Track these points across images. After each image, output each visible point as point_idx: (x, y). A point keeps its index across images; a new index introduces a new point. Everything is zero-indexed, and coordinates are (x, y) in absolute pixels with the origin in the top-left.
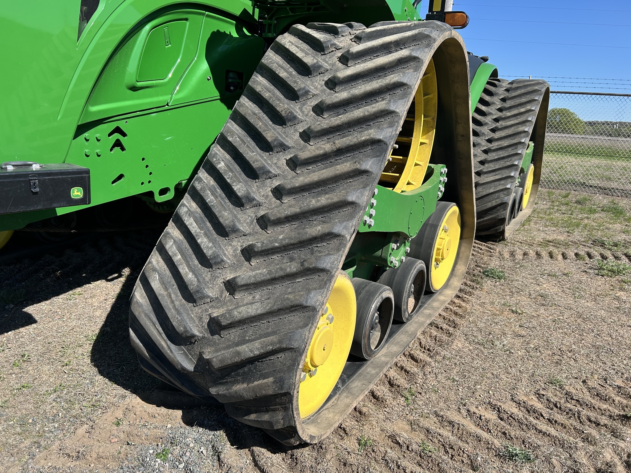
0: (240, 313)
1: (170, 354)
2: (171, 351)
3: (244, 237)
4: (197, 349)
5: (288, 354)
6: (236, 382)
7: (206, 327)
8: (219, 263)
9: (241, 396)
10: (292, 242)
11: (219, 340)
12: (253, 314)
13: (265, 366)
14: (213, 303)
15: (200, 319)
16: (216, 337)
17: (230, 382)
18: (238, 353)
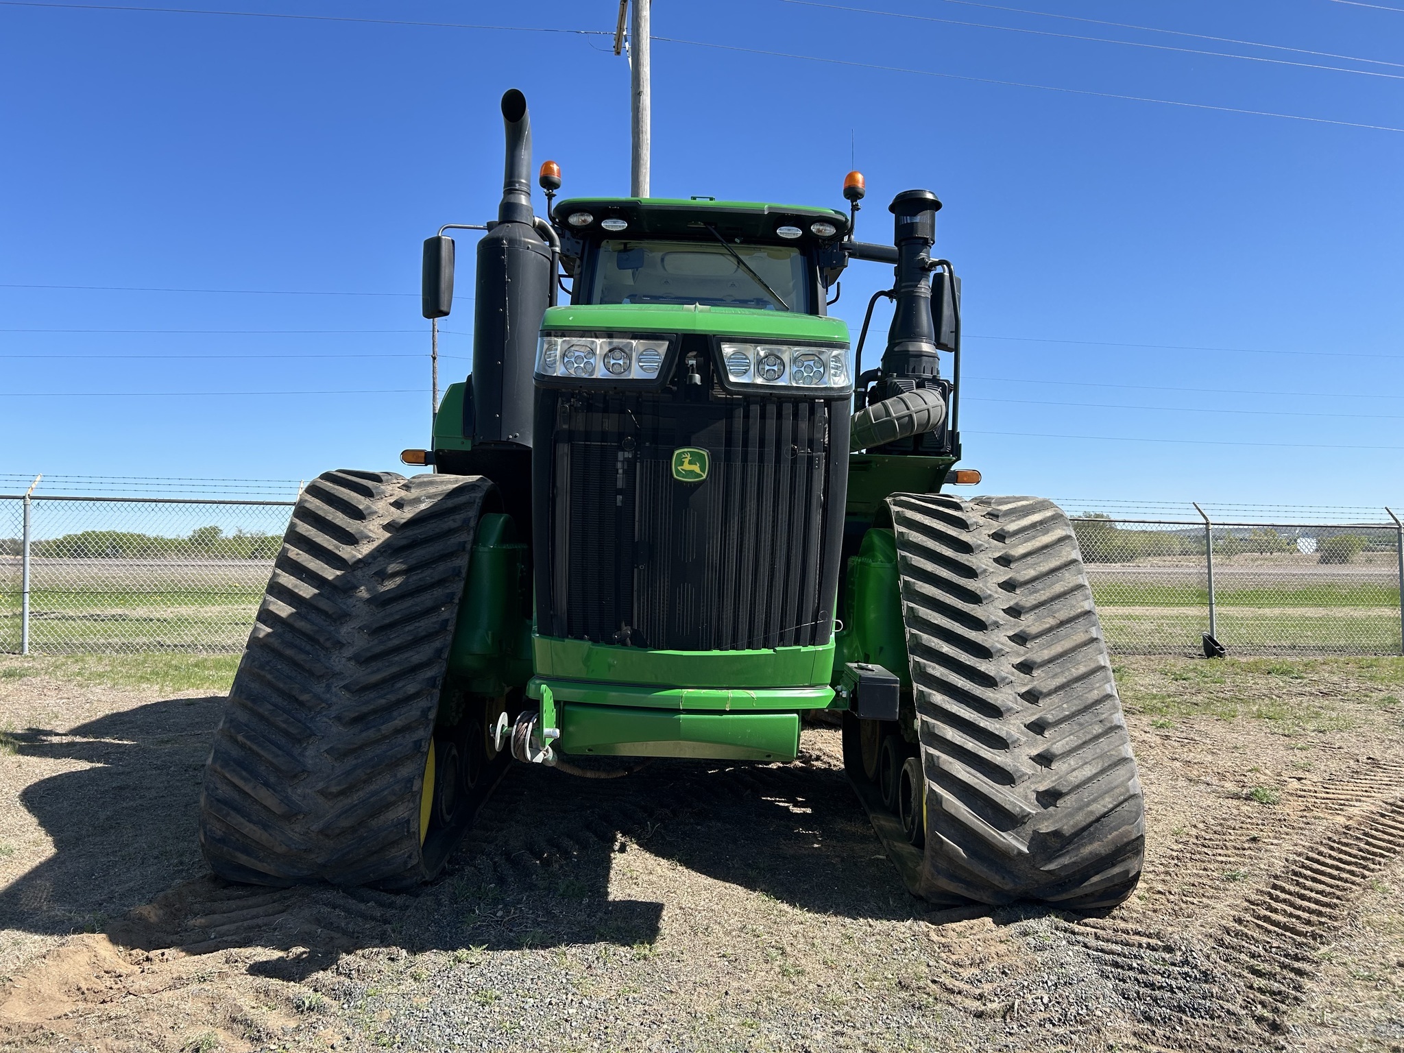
0: (1076, 777)
1: (1004, 841)
2: (1004, 838)
3: (1017, 715)
4: (1029, 829)
5: (1132, 802)
6: (1084, 845)
7: (1036, 803)
8: (1016, 741)
9: (1097, 855)
10: (1079, 708)
11: (1055, 811)
12: (1089, 775)
13: (1111, 819)
14: (1031, 779)
15: (1026, 798)
16: (1051, 809)
17: (1072, 849)
18: (1092, 812)
